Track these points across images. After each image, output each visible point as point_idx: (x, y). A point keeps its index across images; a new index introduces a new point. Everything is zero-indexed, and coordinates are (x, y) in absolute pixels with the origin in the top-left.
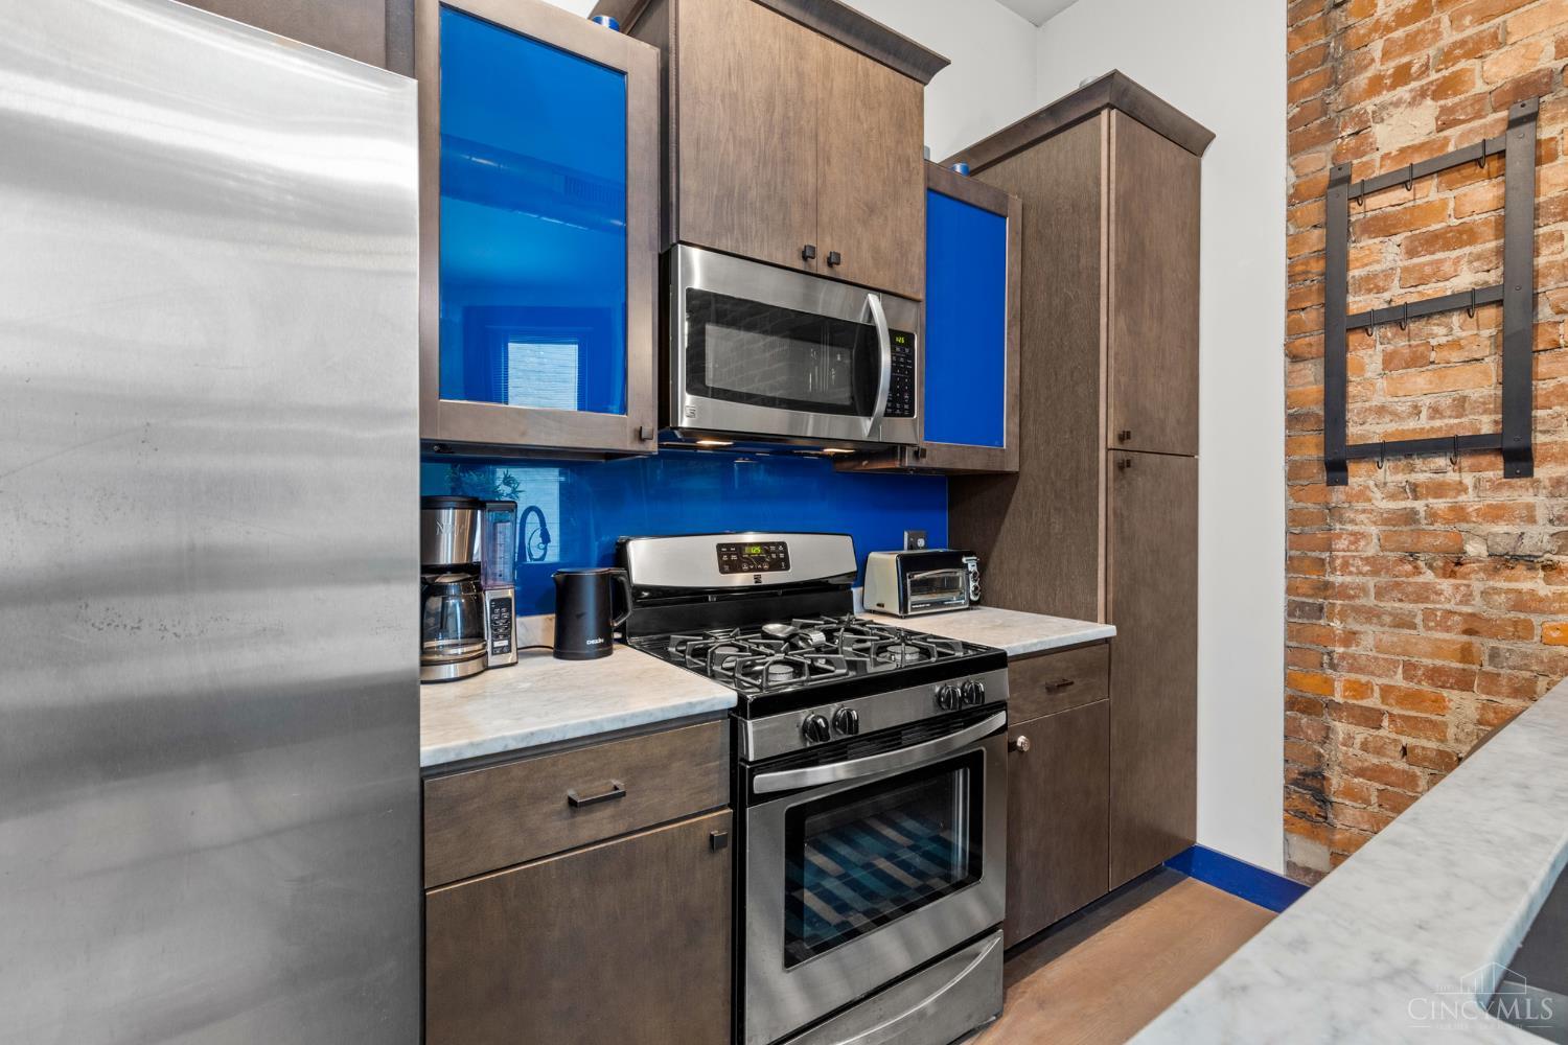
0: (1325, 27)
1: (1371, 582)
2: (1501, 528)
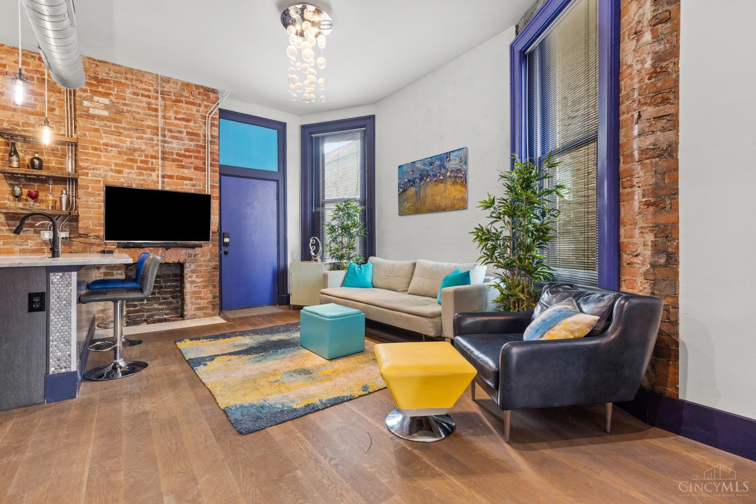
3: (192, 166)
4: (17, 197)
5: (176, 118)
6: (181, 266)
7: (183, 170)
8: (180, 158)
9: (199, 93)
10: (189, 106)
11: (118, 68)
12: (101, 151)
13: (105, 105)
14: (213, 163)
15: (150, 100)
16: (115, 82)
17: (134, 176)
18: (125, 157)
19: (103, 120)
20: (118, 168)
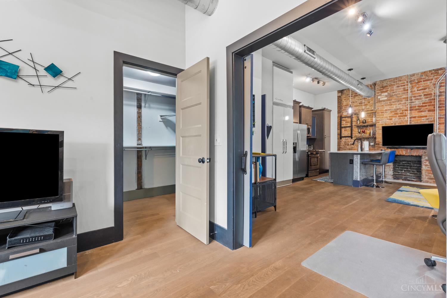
0: (340, 104)
1: (343, 147)
2: (351, 142)
3: (427, 110)
4: (359, 133)
5: (418, 90)
6: (420, 157)
7: (421, 113)
8: (420, 108)
9: (432, 74)
10: (425, 82)
11: (390, 80)
12: (384, 113)
13: (386, 95)
14: (441, 106)
15: (405, 87)
16: (389, 85)
17: (397, 120)
18: (393, 113)
19: (385, 101)
20: (390, 118)
